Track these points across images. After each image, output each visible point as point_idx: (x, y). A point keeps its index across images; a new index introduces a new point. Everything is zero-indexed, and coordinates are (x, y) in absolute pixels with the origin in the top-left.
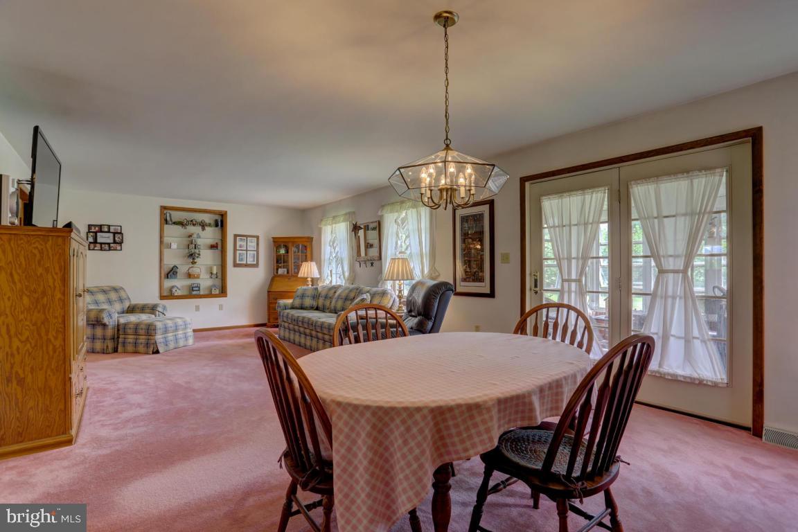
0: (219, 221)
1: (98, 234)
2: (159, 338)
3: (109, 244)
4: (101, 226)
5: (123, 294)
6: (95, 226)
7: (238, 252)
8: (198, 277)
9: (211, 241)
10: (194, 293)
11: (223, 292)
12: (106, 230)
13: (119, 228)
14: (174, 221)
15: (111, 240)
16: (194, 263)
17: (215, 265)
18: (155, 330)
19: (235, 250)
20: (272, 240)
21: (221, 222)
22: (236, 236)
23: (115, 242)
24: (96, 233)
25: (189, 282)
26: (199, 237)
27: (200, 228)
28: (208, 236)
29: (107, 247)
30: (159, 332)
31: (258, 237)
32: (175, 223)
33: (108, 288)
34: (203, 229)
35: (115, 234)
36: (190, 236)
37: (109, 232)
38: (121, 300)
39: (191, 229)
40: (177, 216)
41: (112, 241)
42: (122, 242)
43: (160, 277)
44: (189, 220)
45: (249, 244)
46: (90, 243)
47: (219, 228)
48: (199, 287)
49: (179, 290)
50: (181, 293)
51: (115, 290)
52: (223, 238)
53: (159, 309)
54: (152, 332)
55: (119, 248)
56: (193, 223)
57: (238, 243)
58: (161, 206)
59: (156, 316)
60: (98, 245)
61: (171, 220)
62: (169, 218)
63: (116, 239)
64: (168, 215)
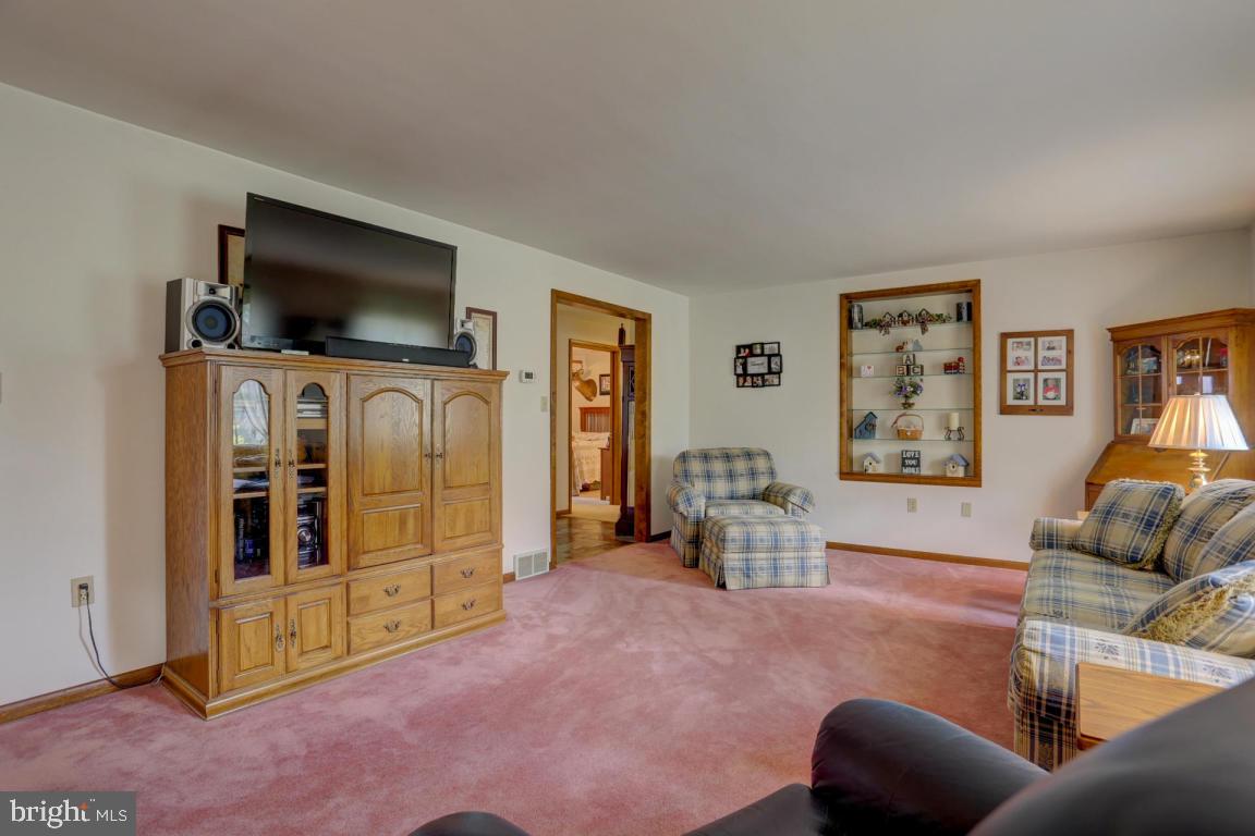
0: (965, 306)
1: (750, 360)
2: (732, 559)
3: (762, 375)
4: (750, 347)
6: (745, 347)
7: (1010, 378)
8: (915, 437)
9: (948, 356)
10: (906, 471)
11: (973, 476)
12: (758, 351)
13: (776, 346)
14: (865, 321)
15: (764, 370)
16: (907, 405)
17: (955, 410)
18: (724, 540)
19: (1003, 371)
20: (1109, 334)
21: (968, 314)
22: (1004, 337)
23: (770, 372)
24: (745, 358)
25: (897, 447)
26: (917, 345)
27: (919, 329)
28: (942, 342)
29: (760, 382)
30: (730, 545)
31: (1069, 334)
32: (868, 325)
33: (737, 452)
34: (924, 330)
35: (770, 356)
36: (899, 349)
37: (762, 355)
38: (753, 474)
39: (899, 333)
40: (874, 308)
41: (766, 371)
42: (781, 371)
43: (841, 434)
44: (895, 315)
45: (1042, 353)
46: (738, 376)
47: (963, 325)
48: (918, 459)
49: (877, 462)
50: (881, 469)
51: (749, 455)
52: (975, 345)
53: (793, 499)
54: (720, 545)
55: (776, 381)
56: (903, 319)
57: (1012, 355)
58: (841, 295)
59: (786, 512)
60: (749, 378)
61: (861, 320)
62: (856, 316)
63: (773, 366)
64: (856, 310)
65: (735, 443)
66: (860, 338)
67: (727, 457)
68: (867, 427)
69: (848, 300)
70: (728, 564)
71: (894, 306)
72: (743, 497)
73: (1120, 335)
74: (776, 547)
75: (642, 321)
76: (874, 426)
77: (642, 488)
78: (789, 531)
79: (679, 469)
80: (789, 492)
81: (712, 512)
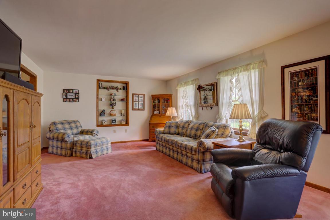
0: (125, 87)
1: (68, 94)
2: (92, 150)
3: (73, 99)
4: (69, 90)
5: (78, 124)
6: (66, 90)
7: (134, 103)
8: (115, 115)
9: (121, 97)
10: (113, 123)
11: (127, 123)
12: (71, 92)
13: (77, 91)
14: (103, 87)
15: (73, 97)
16: (113, 108)
17: (123, 109)
18: (90, 145)
19: (133, 101)
20: (151, 96)
22: (133, 94)
23: (75, 98)
24: (67, 93)
25: (110, 118)
26: (115, 95)
28: (120, 94)
29: (72, 101)
30: (92, 146)
31: (144, 95)
32: (104, 88)
33: (71, 121)
34: (117, 91)
35: (75, 94)
36: (111, 95)
37: (73, 93)
38: (77, 127)
39: (111, 91)
40: (105, 84)
41: (74, 97)
43: (97, 115)
44: (110, 87)
45: (140, 98)
46: (64, 98)
47: (125, 91)
48: (115, 121)
49: (106, 122)
51: (74, 122)
52: (127, 95)
53: (95, 132)
54: (88, 146)
55: (77, 101)
56: (113, 88)
57: (135, 98)
58: (97, 80)
62: (101, 85)
63: (76, 96)
67: (69, 123)
69: (98, 81)
71: (110, 84)
73: (153, 96)
74: (102, 144)
76: (105, 113)
78: (104, 140)
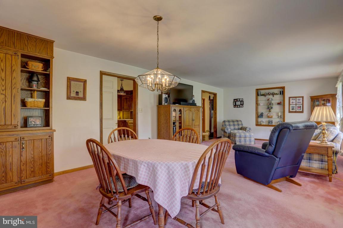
0: (282, 91)
1: (237, 102)
3: (239, 105)
4: (237, 99)
5: (240, 123)
6: (236, 99)
7: (291, 106)
8: (271, 117)
9: (278, 101)
10: (270, 124)
12: (238, 100)
13: (242, 99)
14: (261, 94)
15: (240, 104)
16: (270, 111)
17: (280, 112)
19: (289, 104)
20: (310, 98)
21: (282, 93)
22: (290, 98)
23: (241, 104)
24: (236, 102)
25: (268, 119)
26: (272, 100)
27: (272, 96)
28: (277, 99)
29: (239, 107)
31: (303, 97)
32: (262, 95)
35: (241, 101)
36: (268, 100)
37: (239, 101)
38: (238, 125)
39: (268, 97)
40: (263, 92)
42: (243, 104)
43: (256, 117)
44: (267, 93)
45: (297, 101)
46: (234, 105)
47: (282, 95)
48: (272, 122)
49: (264, 122)
50: (264, 124)
51: (237, 121)
52: (284, 99)
53: (247, 129)
54: (235, 137)
55: (242, 106)
56: (269, 94)
57: (291, 101)
58: (256, 89)
59: (246, 131)
60: (236, 106)
61: (260, 94)
62: (259, 93)
64: (259, 92)
65: (234, 119)
66: (260, 98)
67: (233, 121)
68: (261, 115)
69: (257, 90)
70: (237, 140)
71: (267, 91)
72: (237, 129)
73: (312, 98)
74: (245, 137)
75: (215, 95)
76: (263, 115)
77: (215, 128)
78: (247, 134)
79: (224, 124)
80: (246, 128)
81: (232, 132)
